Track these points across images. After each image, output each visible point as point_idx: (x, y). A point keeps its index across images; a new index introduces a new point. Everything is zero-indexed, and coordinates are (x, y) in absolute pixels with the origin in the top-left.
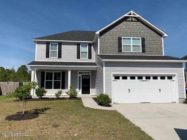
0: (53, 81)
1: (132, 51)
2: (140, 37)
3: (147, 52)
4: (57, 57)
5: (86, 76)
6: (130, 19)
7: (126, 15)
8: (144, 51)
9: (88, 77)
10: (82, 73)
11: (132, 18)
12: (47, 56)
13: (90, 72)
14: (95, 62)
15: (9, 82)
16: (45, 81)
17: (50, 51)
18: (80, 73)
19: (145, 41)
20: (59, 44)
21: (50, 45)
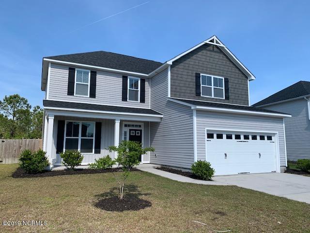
0: (80, 138)
1: (213, 97)
2: (222, 76)
3: (231, 100)
4: (87, 95)
5: (135, 130)
6: (211, 48)
7: (207, 42)
8: (227, 98)
9: (138, 133)
10: (129, 126)
11: (213, 47)
12: (71, 92)
13: (142, 124)
14: (150, 108)
15: (4, 140)
16: (65, 137)
17: (76, 82)
18: (126, 126)
19: (229, 83)
20: (91, 72)
21: (76, 72)
